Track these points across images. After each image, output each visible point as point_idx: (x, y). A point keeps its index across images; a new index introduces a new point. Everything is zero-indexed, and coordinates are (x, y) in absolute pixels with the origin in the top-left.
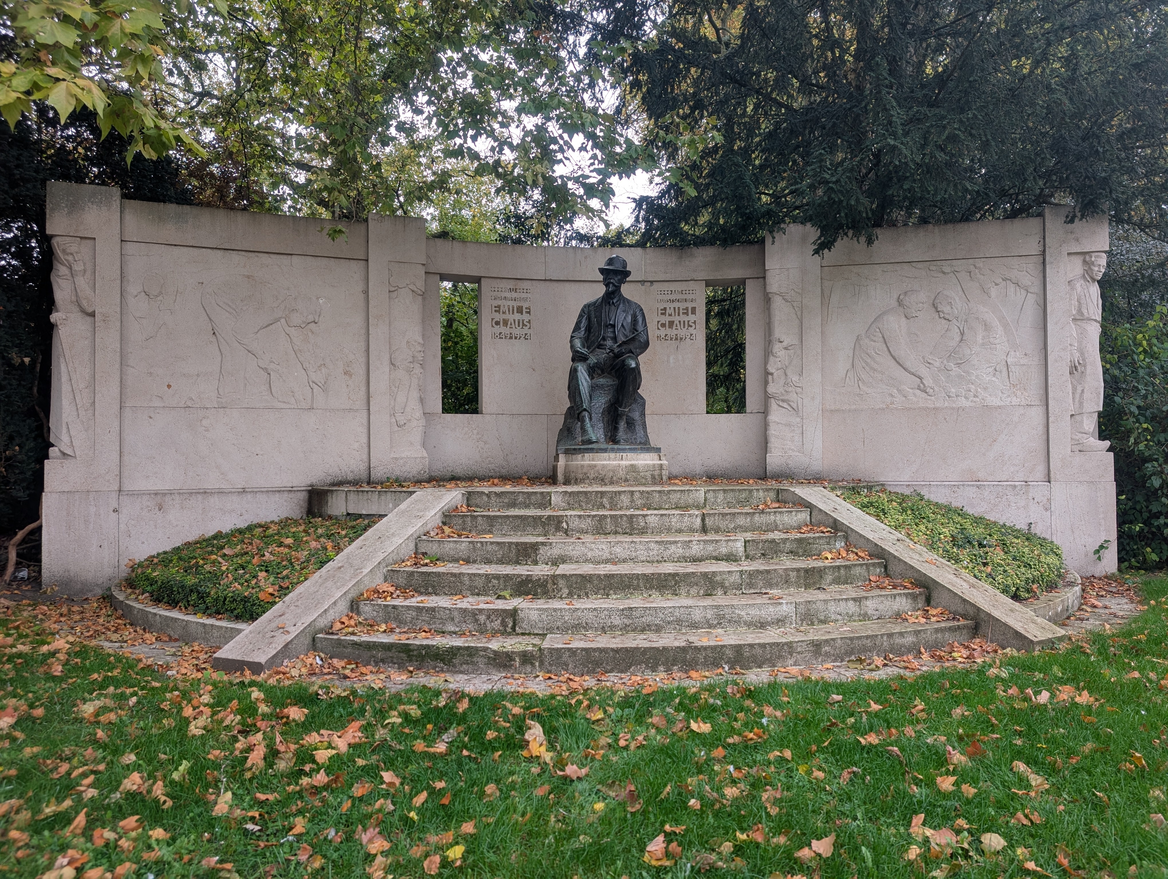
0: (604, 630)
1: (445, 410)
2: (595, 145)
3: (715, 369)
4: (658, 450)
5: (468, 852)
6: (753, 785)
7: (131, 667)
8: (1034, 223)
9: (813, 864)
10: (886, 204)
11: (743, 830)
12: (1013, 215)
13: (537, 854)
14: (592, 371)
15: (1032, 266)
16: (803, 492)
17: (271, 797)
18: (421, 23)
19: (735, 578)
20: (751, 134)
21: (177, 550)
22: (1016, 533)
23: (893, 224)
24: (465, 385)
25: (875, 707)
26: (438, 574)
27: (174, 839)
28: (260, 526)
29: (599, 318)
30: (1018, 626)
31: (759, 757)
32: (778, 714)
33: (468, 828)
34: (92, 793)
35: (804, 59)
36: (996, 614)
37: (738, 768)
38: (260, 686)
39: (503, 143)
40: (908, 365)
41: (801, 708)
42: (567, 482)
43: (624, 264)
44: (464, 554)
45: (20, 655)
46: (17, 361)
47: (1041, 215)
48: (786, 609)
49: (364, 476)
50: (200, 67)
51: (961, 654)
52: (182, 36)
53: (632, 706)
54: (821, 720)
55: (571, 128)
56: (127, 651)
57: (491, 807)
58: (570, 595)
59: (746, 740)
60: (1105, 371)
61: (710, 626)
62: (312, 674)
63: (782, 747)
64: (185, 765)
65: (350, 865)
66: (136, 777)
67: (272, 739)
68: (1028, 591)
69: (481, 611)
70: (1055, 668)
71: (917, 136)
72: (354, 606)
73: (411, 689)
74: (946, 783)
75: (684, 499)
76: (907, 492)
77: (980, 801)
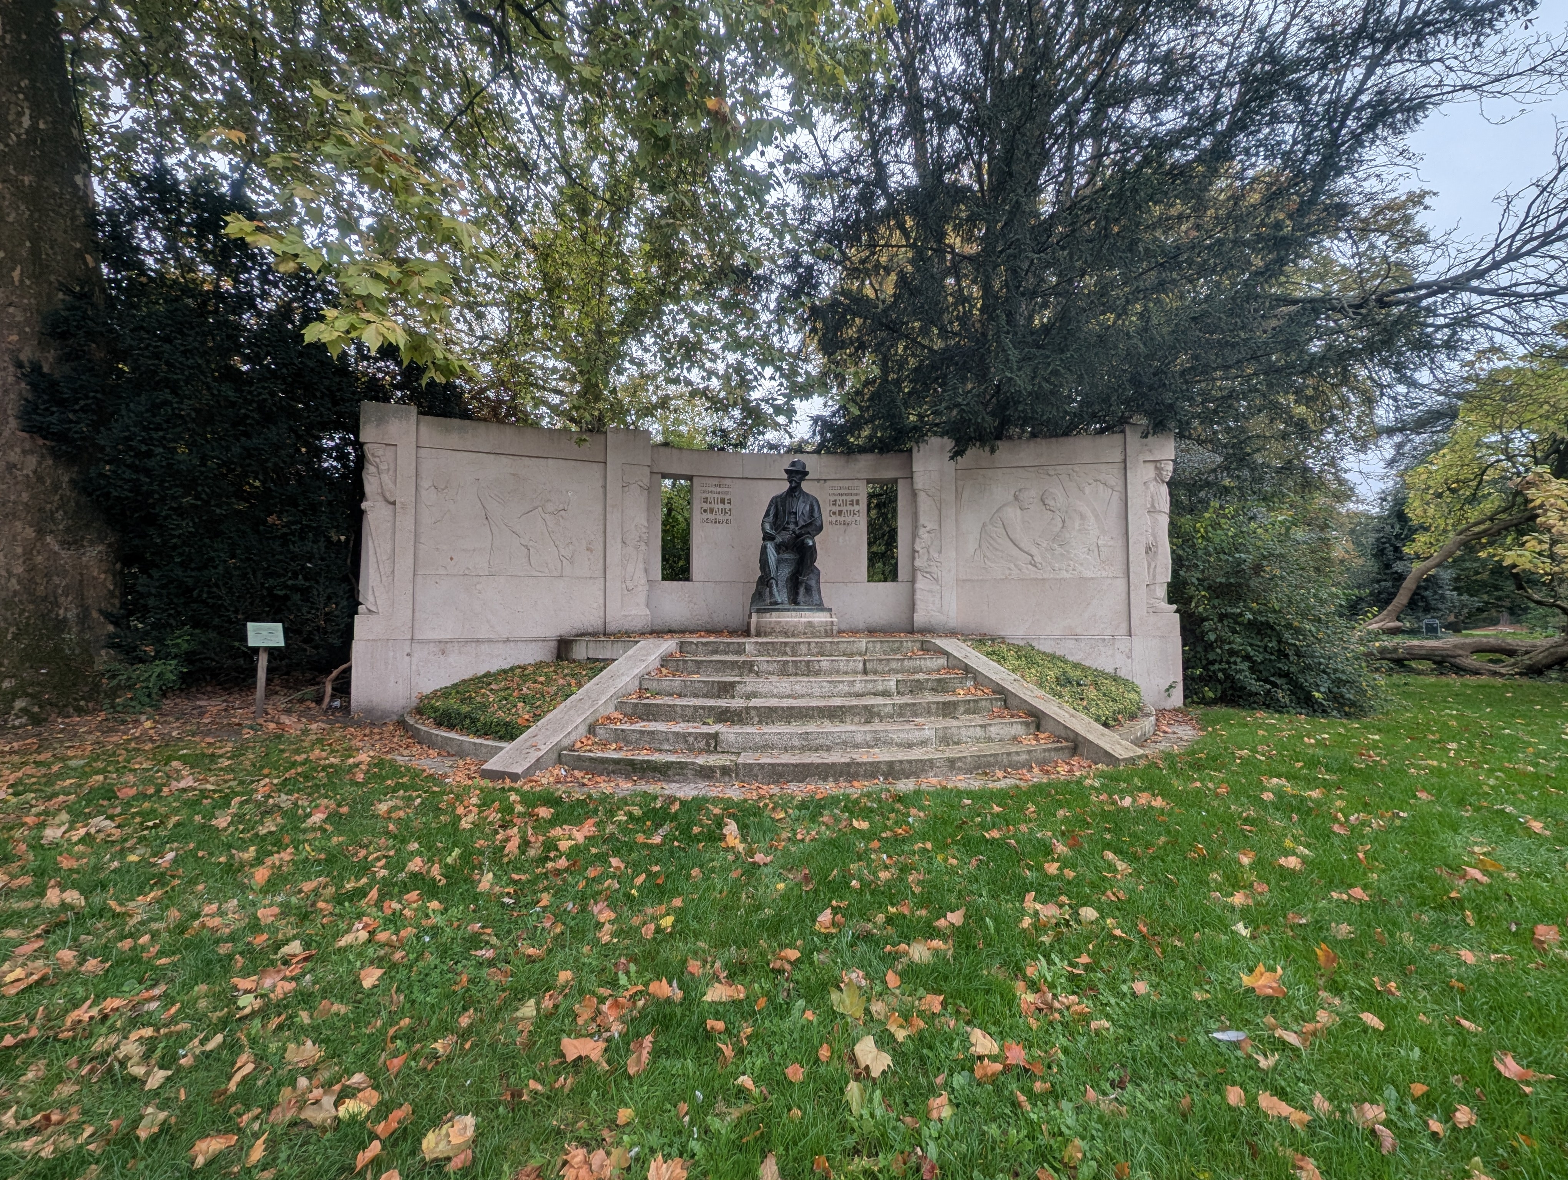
0: (786, 750)
1: (664, 578)
2: (782, 375)
3: (874, 549)
4: (830, 610)
5: (676, 921)
6: (901, 870)
7: (417, 776)
8: (1118, 437)
9: (948, 932)
10: (1005, 422)
11: (893, 905)
12: (1101, 431)
13: (731, 924)
14: (778, 548)
15: (1116, 470)
16: (941, 642)
17: (523, 878)
18: (649, 283)
19: (889, 709)
20: (901, 367)
21: (455, 685)
22: (1106, 676)
23: (1010, 438)
24: (680, 559)
25: (997, 809)
26: (657, 705)
27: (446, 910)
28: (519, 667)
29: (784, 506)
30: (1108, 748)
31: (906, 848)
32: (922, 814)
33: (677, 902)
34: (384, 872)
35: (942, 312)
36: (1090, 737)
37: (890, 857)
38: (516, 791)
39: (711, 373)
40: (1022, 545)
41: (939, 811)
42: (758, 635)
43: (804, 466)
44: (678, 690)
45: (331, 766)
46: (335, 539)
47: (1123, 432)
48: (928, 733)
49: (601, 629)
50: (480, 316)
51: (1063, 769)
52: (467, 293)
53: (807, 808)
54: (955, 820)
55: (763, 363)
56: (415, 763)
57: (696, 886)
58: (760, 722)
59: (896, 835)
60: (1173, 552)
61: (869, 747)
62: (558, 782)
63: (924, 839)
64: (457, 852)
65: (584, 931)
66: (418, 860)
67: (525, 832)
68: (1115, 720)
69: (690, 734)
70: (1136, 779)
71: (1028, 370)
72: (592, 729)
73: (635, 794)
74: (1052, 868)
75: (850, 648)
76: (1022, 643)
77: (1077, 882)
